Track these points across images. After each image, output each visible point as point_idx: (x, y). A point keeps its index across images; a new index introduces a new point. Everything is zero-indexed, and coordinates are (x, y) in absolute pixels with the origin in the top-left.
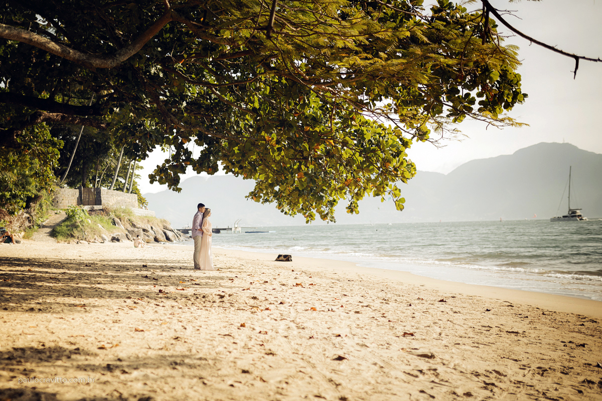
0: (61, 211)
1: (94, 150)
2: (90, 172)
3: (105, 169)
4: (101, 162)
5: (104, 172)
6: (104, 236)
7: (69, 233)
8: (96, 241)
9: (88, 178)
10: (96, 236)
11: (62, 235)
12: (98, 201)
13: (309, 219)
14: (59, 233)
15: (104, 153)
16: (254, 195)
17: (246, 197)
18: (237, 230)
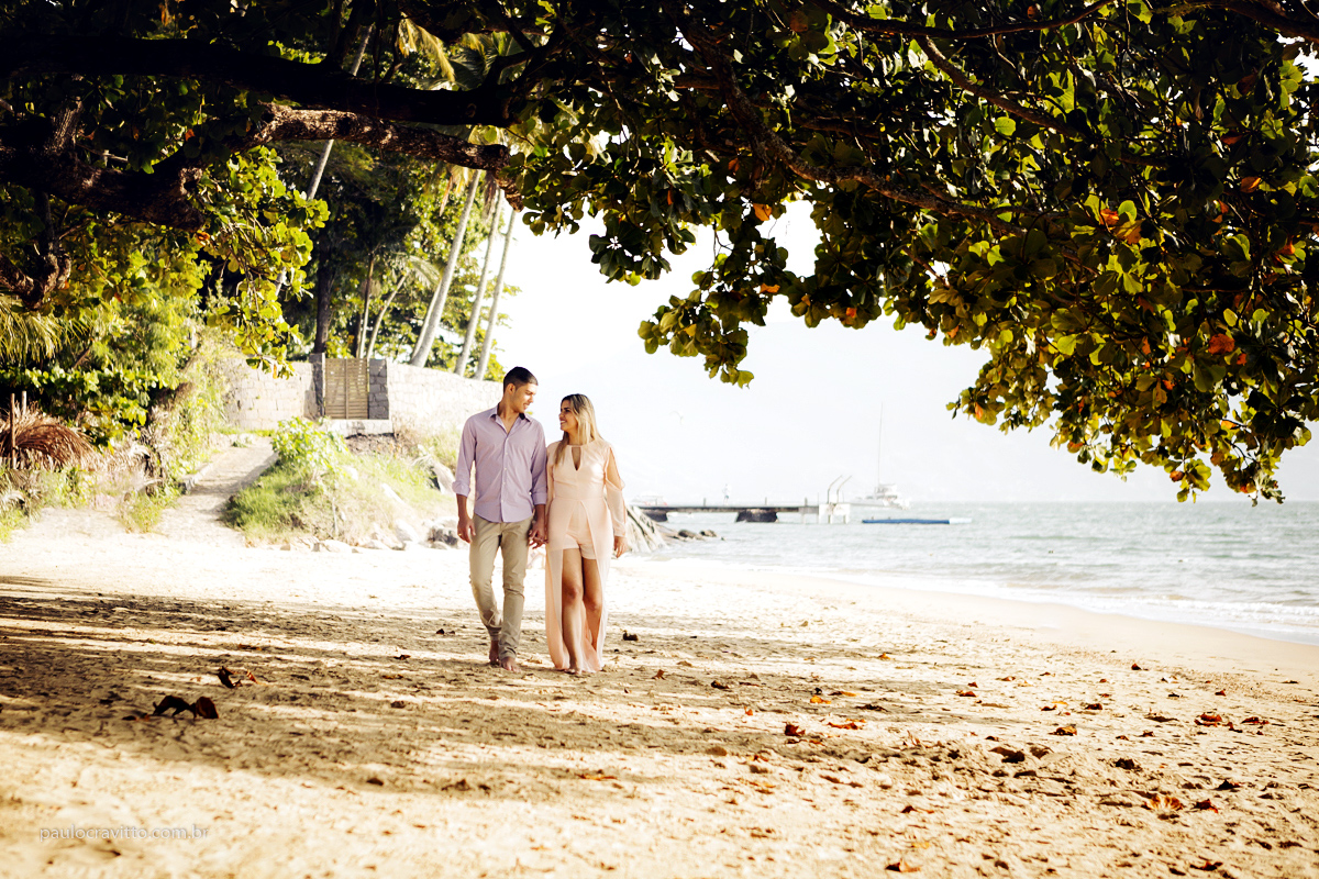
0: (252, 437)
1: (359, 227)
2: (342, 303)
3: (390, 293)
4: (380, 269)
5: (388, 303)
6: (402, 524)
7: (287, 516)
8: (377, 543)
9: (333, 322)
10: (376, 527)
11: (262, 518)
12: (376, 405)
13: (1184, 483)
14: (253, 512)
15: (392, 240)
16: (978, 400)
17: (950, 406)
18: (837, 512)
